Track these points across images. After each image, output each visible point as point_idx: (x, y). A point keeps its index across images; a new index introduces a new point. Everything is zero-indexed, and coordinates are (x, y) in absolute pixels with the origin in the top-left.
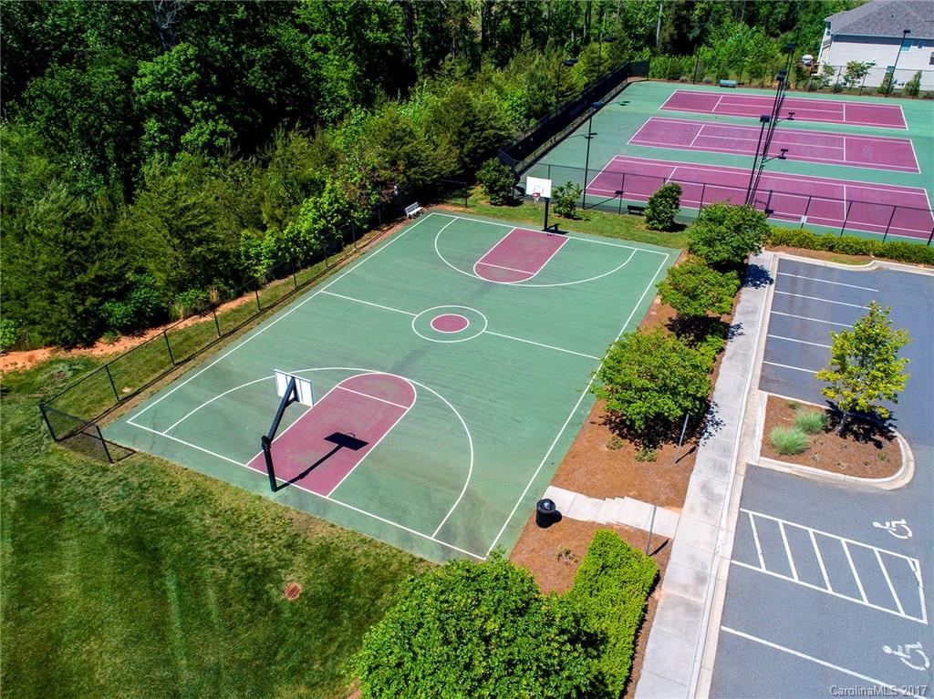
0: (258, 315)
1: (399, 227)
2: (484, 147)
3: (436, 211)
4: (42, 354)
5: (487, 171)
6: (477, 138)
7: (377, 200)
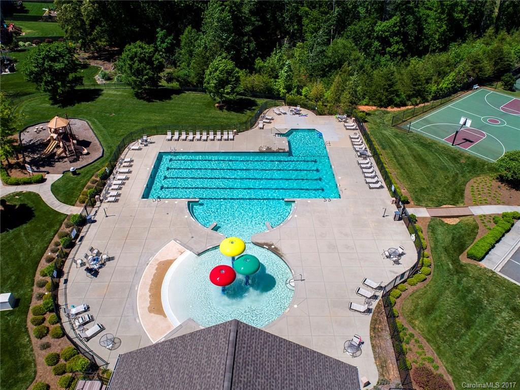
0: (431, 109)
1: (470, 92)
2: (504, 68)
3: (483, 89)
4: (374, 108)
5: (505, 77)
6: (502, 64)
7: (467, 81)
